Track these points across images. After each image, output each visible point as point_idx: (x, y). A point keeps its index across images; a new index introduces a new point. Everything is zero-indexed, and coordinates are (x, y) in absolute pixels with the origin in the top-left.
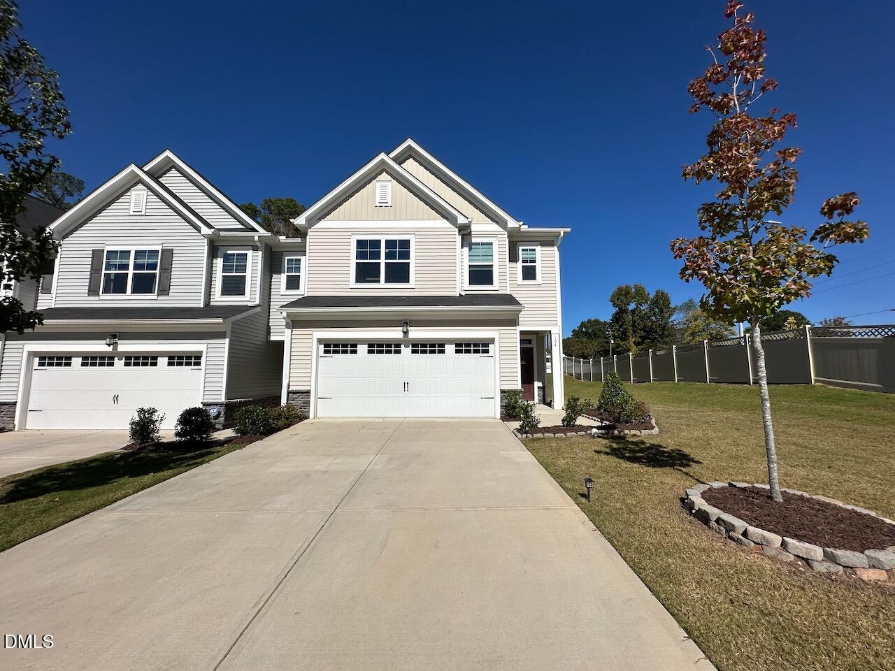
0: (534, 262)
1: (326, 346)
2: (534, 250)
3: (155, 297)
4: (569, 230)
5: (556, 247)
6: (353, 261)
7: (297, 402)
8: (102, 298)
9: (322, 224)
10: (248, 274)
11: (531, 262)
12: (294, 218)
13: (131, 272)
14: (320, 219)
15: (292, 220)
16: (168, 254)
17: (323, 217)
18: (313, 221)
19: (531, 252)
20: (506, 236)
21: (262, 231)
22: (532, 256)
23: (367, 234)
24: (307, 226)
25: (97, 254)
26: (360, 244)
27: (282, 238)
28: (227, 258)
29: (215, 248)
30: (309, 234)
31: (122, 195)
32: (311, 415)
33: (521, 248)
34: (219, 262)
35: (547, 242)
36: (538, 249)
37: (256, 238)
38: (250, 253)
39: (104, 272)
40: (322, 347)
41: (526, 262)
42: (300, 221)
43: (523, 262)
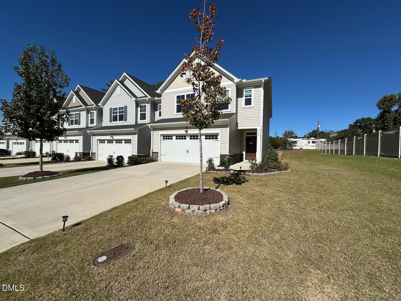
0: (251, 96)
1: (164, 137)
2: (251, 90)
3: (124, 122)
4: (267, 78)
5: (262, 88)
6: (176, 104)
7: (155, 156)
8: (113, 123)
9: (166, 91)
10: (146, 112)
11: (249, 96)
12: (157, 91)
13: (118, 114)
14: (165, 90)
15: (156, 92)
16: (126, 107)
17: (166, 89)
18: (163, 91)
19: (250, 92)
20: (235, 86)
21: (149, 97)
22: (249, 94)
23: (181, 93)
24: (161, 93)
25: (111, 109)
26: (178, 97)
27: (156, 98)
28: (141, 107)
29: (137, 104)
30: (162, 96)
31: (115, 90)
32: (159, 160)
33: (245, 90)
34: (139, 109)
35: (257, 86)
36: (253, 90)
37: (147, 99)
38: (147, 105)
39: (113, 115)
40: (162, 137)
41: (247, 96)
42: (158, 91)
43: (246, 97)
